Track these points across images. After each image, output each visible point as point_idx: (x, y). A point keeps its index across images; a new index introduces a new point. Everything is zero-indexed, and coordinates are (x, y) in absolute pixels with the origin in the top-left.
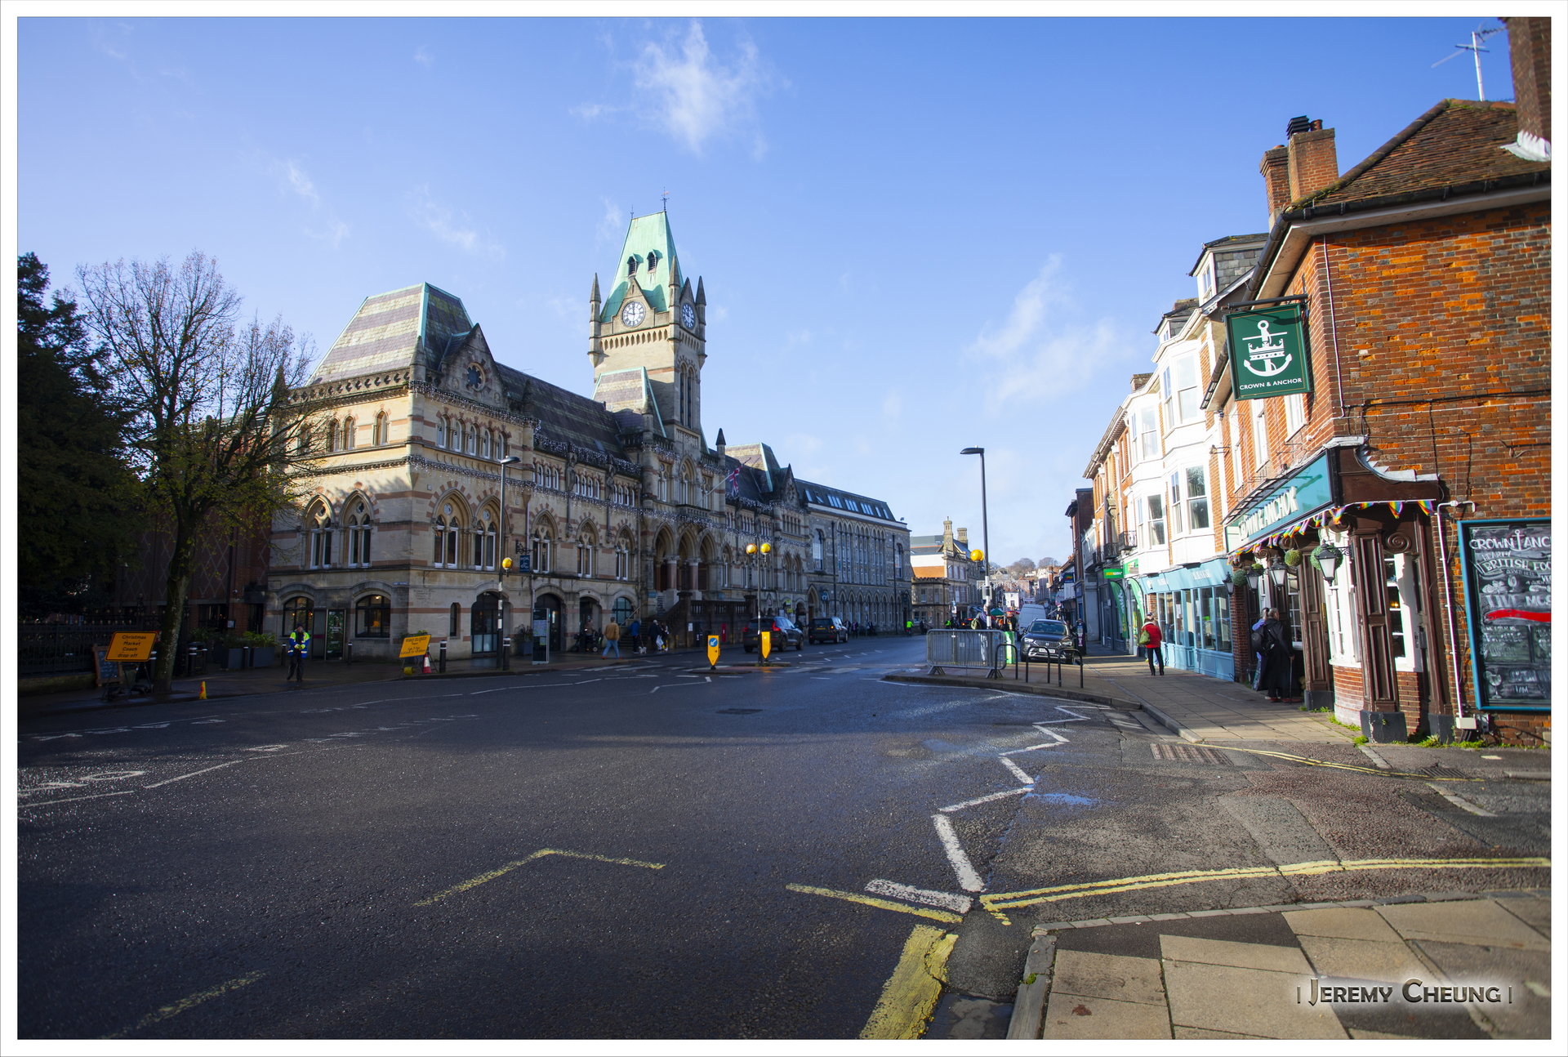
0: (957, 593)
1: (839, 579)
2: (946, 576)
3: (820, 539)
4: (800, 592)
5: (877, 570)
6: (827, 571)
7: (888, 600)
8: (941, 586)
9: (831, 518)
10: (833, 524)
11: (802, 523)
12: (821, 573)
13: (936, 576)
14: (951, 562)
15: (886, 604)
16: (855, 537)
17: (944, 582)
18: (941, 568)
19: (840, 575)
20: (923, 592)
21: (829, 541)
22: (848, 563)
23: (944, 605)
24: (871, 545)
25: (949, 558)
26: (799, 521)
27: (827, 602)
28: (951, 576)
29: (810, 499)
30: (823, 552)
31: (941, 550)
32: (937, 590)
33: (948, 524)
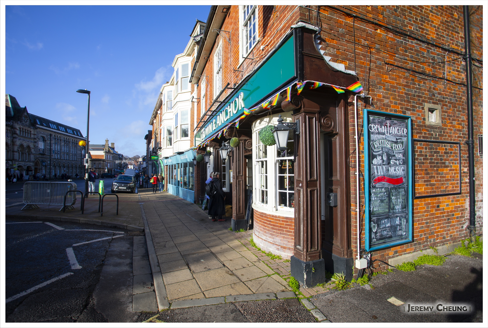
0: (109, 165)
1: (53, 157)
2: (104, 158)
3: (43, 140)
4: (30, 161)
5: (73, 155)
6: (46, 154)
7: (78, 166)
8: (102, 162)
9: (50, 133)
10: (51, 135)
11: (32, 132)
12: (43, 154)
13: (100, 158)
14: (107, 154)
15: (76, 168)
16: (62, 141)
17: (103, 161)
18: (103, 156)
19: (54, 156)
20: (95, 164)
21: (49, 142)
22: (58, 151)
23: (103, 168)
24: (70, 145)
25: (106, 152)
26: (30, 132)
27: (46, 166)
28: (106, 159)
29: (39, 123)
30: (45, 146)
31: (103, 150)
32: (100, 163)
33: (107, 141)
